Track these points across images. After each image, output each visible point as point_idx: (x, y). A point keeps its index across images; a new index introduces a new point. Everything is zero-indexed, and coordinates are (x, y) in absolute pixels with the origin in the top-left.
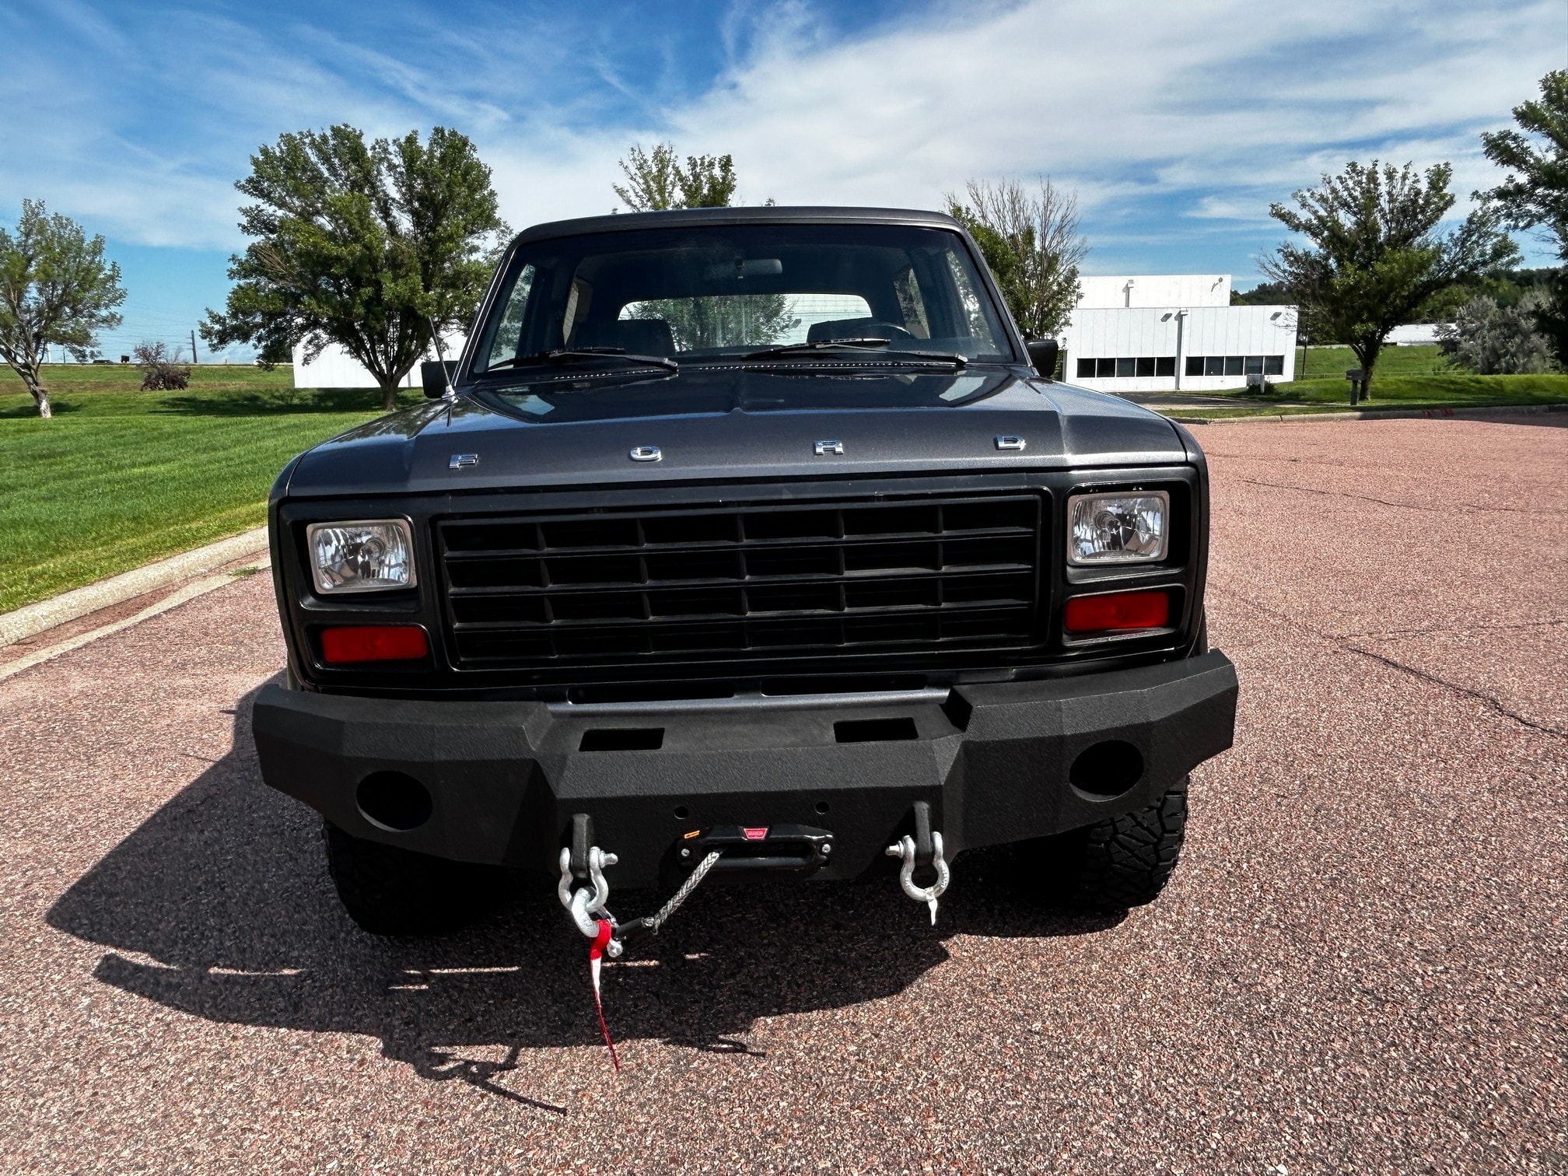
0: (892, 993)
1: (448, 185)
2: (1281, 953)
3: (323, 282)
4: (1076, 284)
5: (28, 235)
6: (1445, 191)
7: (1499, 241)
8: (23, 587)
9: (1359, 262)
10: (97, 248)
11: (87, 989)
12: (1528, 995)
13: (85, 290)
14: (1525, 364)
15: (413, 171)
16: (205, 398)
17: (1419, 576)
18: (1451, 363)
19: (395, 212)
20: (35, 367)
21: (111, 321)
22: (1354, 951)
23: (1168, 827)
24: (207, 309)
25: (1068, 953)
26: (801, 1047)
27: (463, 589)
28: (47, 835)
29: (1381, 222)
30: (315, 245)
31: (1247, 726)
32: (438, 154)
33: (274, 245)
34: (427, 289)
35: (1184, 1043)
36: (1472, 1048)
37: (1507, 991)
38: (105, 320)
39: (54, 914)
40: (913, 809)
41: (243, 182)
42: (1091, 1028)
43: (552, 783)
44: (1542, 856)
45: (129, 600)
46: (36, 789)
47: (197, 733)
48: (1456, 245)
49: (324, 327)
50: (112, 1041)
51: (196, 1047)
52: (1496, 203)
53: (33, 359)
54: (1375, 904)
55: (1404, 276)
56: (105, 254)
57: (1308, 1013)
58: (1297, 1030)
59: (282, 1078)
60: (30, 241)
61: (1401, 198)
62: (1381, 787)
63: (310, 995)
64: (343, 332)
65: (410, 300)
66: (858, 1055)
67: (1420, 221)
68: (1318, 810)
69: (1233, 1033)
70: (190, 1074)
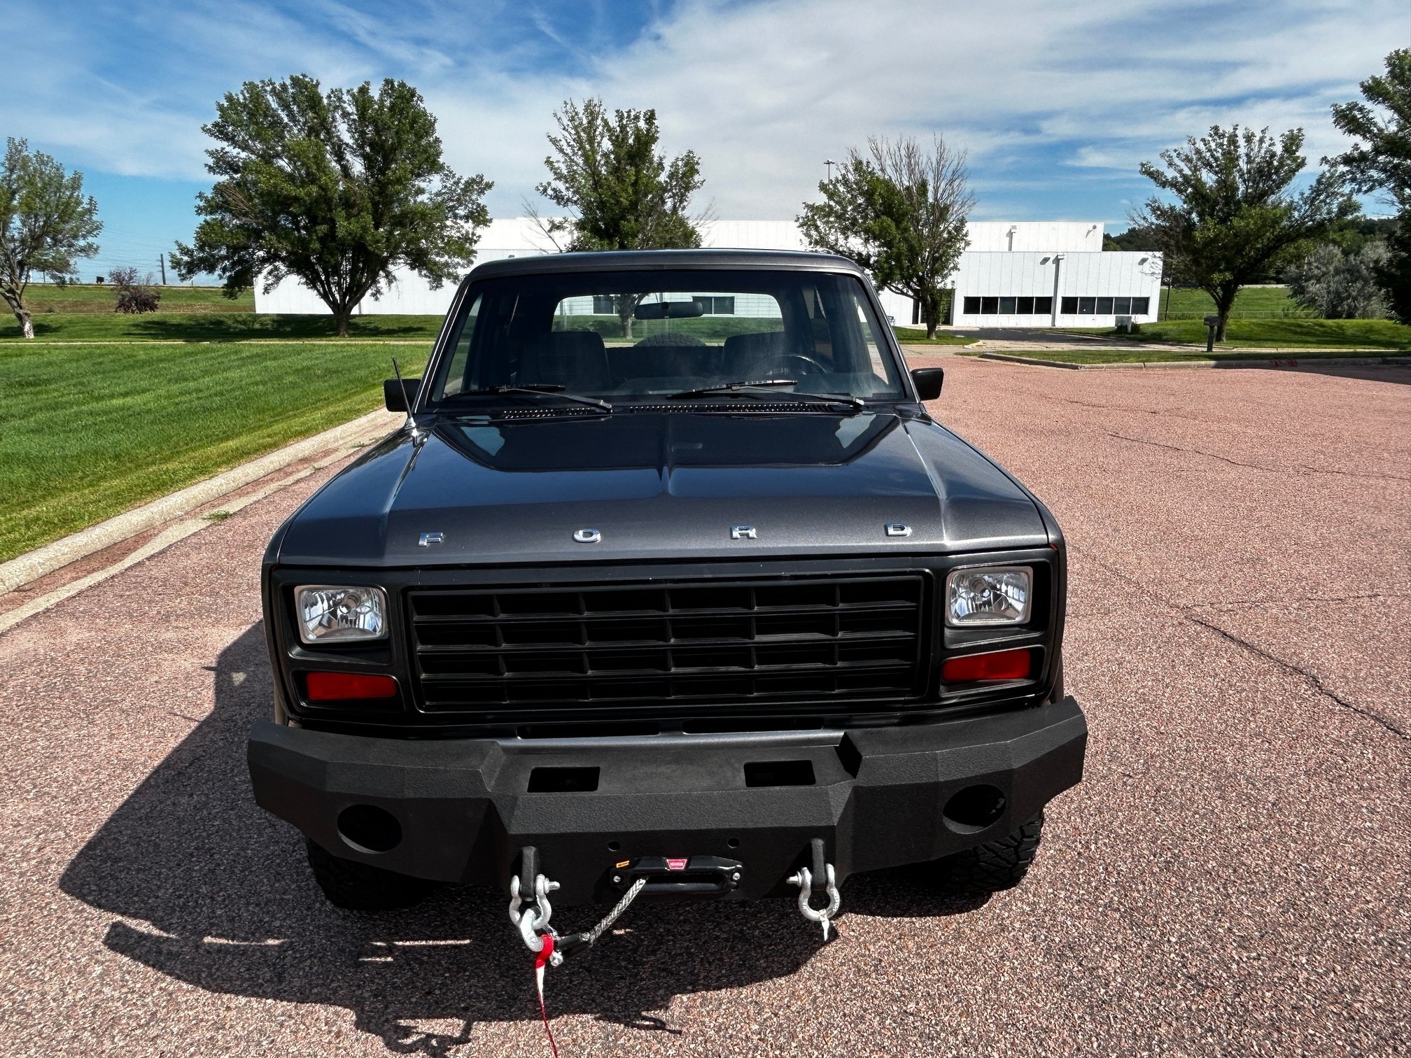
0: (789, 973)
1: (397, 133)
2: (1120, 937)
3: (283, 221)
4: (964, 232)
5: (12, 171)
6: (1297, 154)
7: (1344, 201)
8: (21, 534)
9: (1218, 216)
10: (76, 183)
11: (99, 957)
12: (1326, 983)
13: (64, 222)
14: (1365, 307)
15: (365, 119)
16: (174, 322)
17: (1258, 544)
18: (1300, 304)
19: (348, 156)
20: (19, 292)
21: (88, 250)
22: (1182, 936)
23: (1026, 834)
24: (177, 242)
25: (940, 933)
26: (712, 1025)
27: (429, 647)
28: (56, 797)
29: (1239, 181)
30: (275, 186)
31: (1101, 701)
32: (387, 103)
33: (238, 184)
34: (377, 227)
35: (1034, 1026)
36: (1276, 1035)
37: (1308, 979)
38: (82, 250)
39: (66, 878)
40: (810, 845)
41: (209, 126)
42: (957, 1010)
43: (505, 821)
44: (1346, 842)
45: (115, 544)
46: (43, 749)
47: (182, 691)
48: (1305, 203)
49: (283, 260)
50: (124, 1011)
51: (196, 1017)
52: (1342, 168)
53: (17, 285)
54: (1202, 888)
55: (1259, 230)
56: (83, 190)
57: (1140, 998)
58: (1130, 1014)
59: (270, 1049)
60: (14, 176)
61: (1258, 160)
62: (1213, 767)
63: (292, 965)
64: (300, 265)
65: (362, 237)
66: (760, 1034)
67: (1274, 181)
68: (1158, 791)
69: (1076, 1016)
70: (192, 1045)
